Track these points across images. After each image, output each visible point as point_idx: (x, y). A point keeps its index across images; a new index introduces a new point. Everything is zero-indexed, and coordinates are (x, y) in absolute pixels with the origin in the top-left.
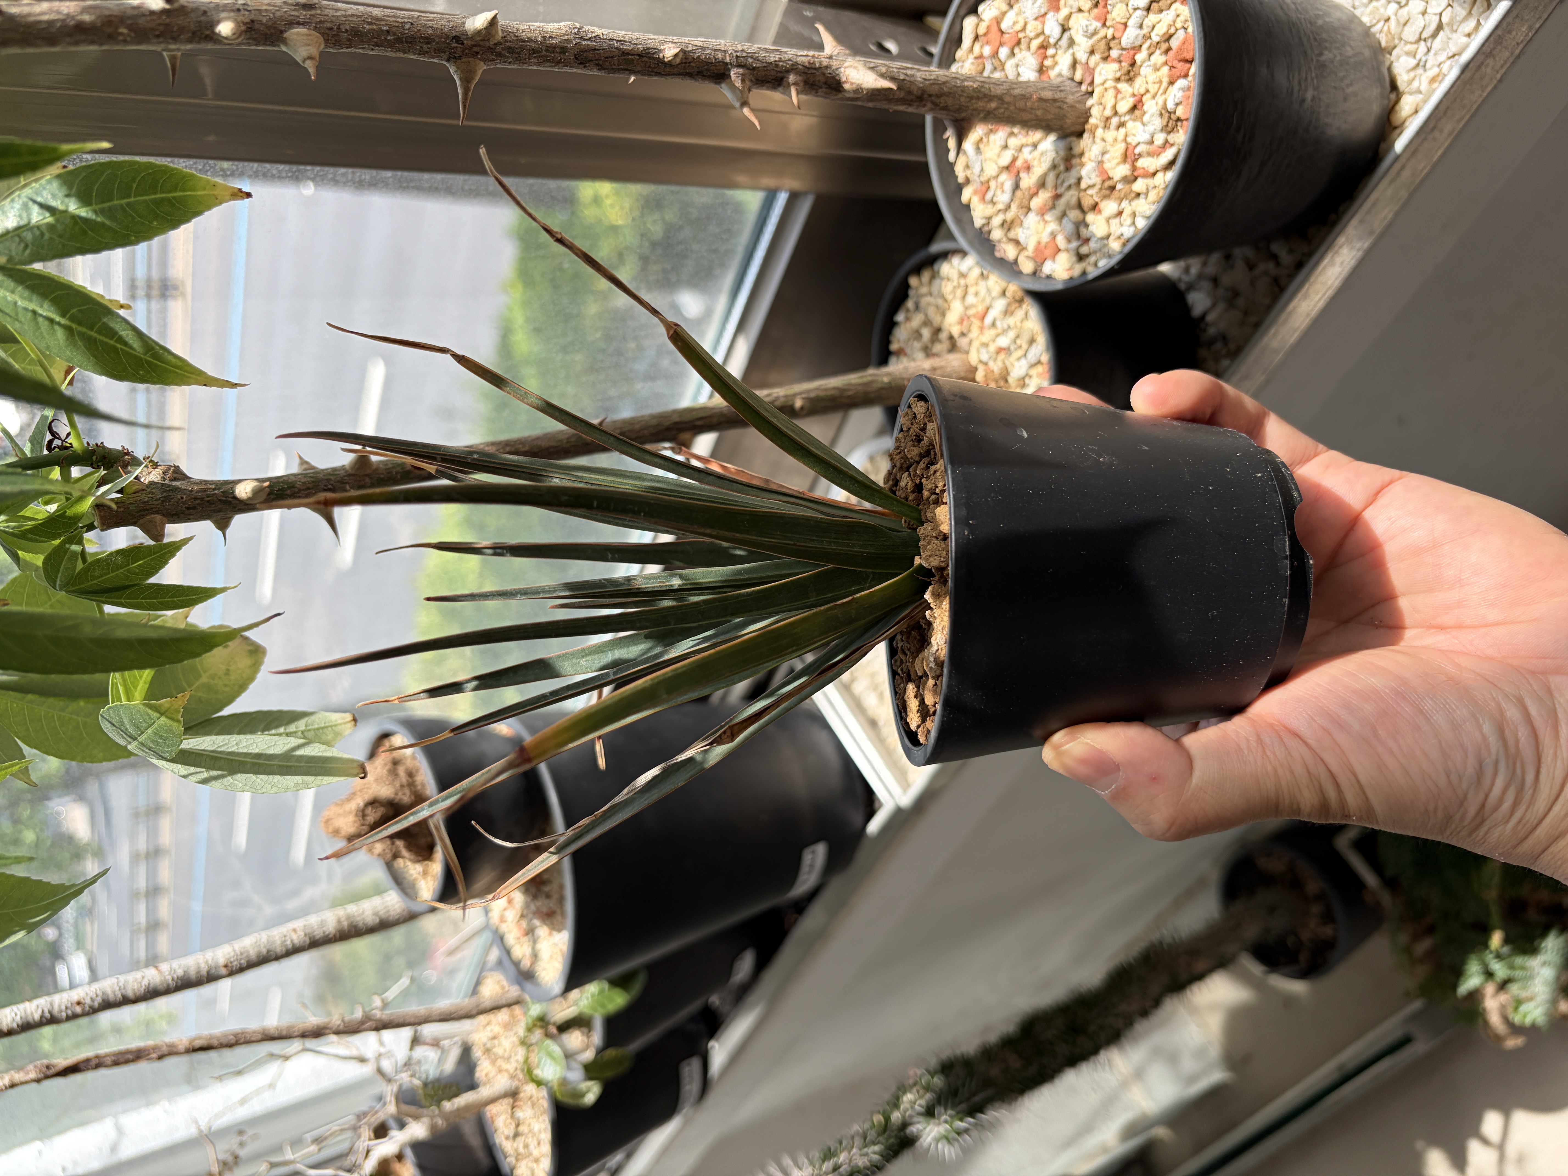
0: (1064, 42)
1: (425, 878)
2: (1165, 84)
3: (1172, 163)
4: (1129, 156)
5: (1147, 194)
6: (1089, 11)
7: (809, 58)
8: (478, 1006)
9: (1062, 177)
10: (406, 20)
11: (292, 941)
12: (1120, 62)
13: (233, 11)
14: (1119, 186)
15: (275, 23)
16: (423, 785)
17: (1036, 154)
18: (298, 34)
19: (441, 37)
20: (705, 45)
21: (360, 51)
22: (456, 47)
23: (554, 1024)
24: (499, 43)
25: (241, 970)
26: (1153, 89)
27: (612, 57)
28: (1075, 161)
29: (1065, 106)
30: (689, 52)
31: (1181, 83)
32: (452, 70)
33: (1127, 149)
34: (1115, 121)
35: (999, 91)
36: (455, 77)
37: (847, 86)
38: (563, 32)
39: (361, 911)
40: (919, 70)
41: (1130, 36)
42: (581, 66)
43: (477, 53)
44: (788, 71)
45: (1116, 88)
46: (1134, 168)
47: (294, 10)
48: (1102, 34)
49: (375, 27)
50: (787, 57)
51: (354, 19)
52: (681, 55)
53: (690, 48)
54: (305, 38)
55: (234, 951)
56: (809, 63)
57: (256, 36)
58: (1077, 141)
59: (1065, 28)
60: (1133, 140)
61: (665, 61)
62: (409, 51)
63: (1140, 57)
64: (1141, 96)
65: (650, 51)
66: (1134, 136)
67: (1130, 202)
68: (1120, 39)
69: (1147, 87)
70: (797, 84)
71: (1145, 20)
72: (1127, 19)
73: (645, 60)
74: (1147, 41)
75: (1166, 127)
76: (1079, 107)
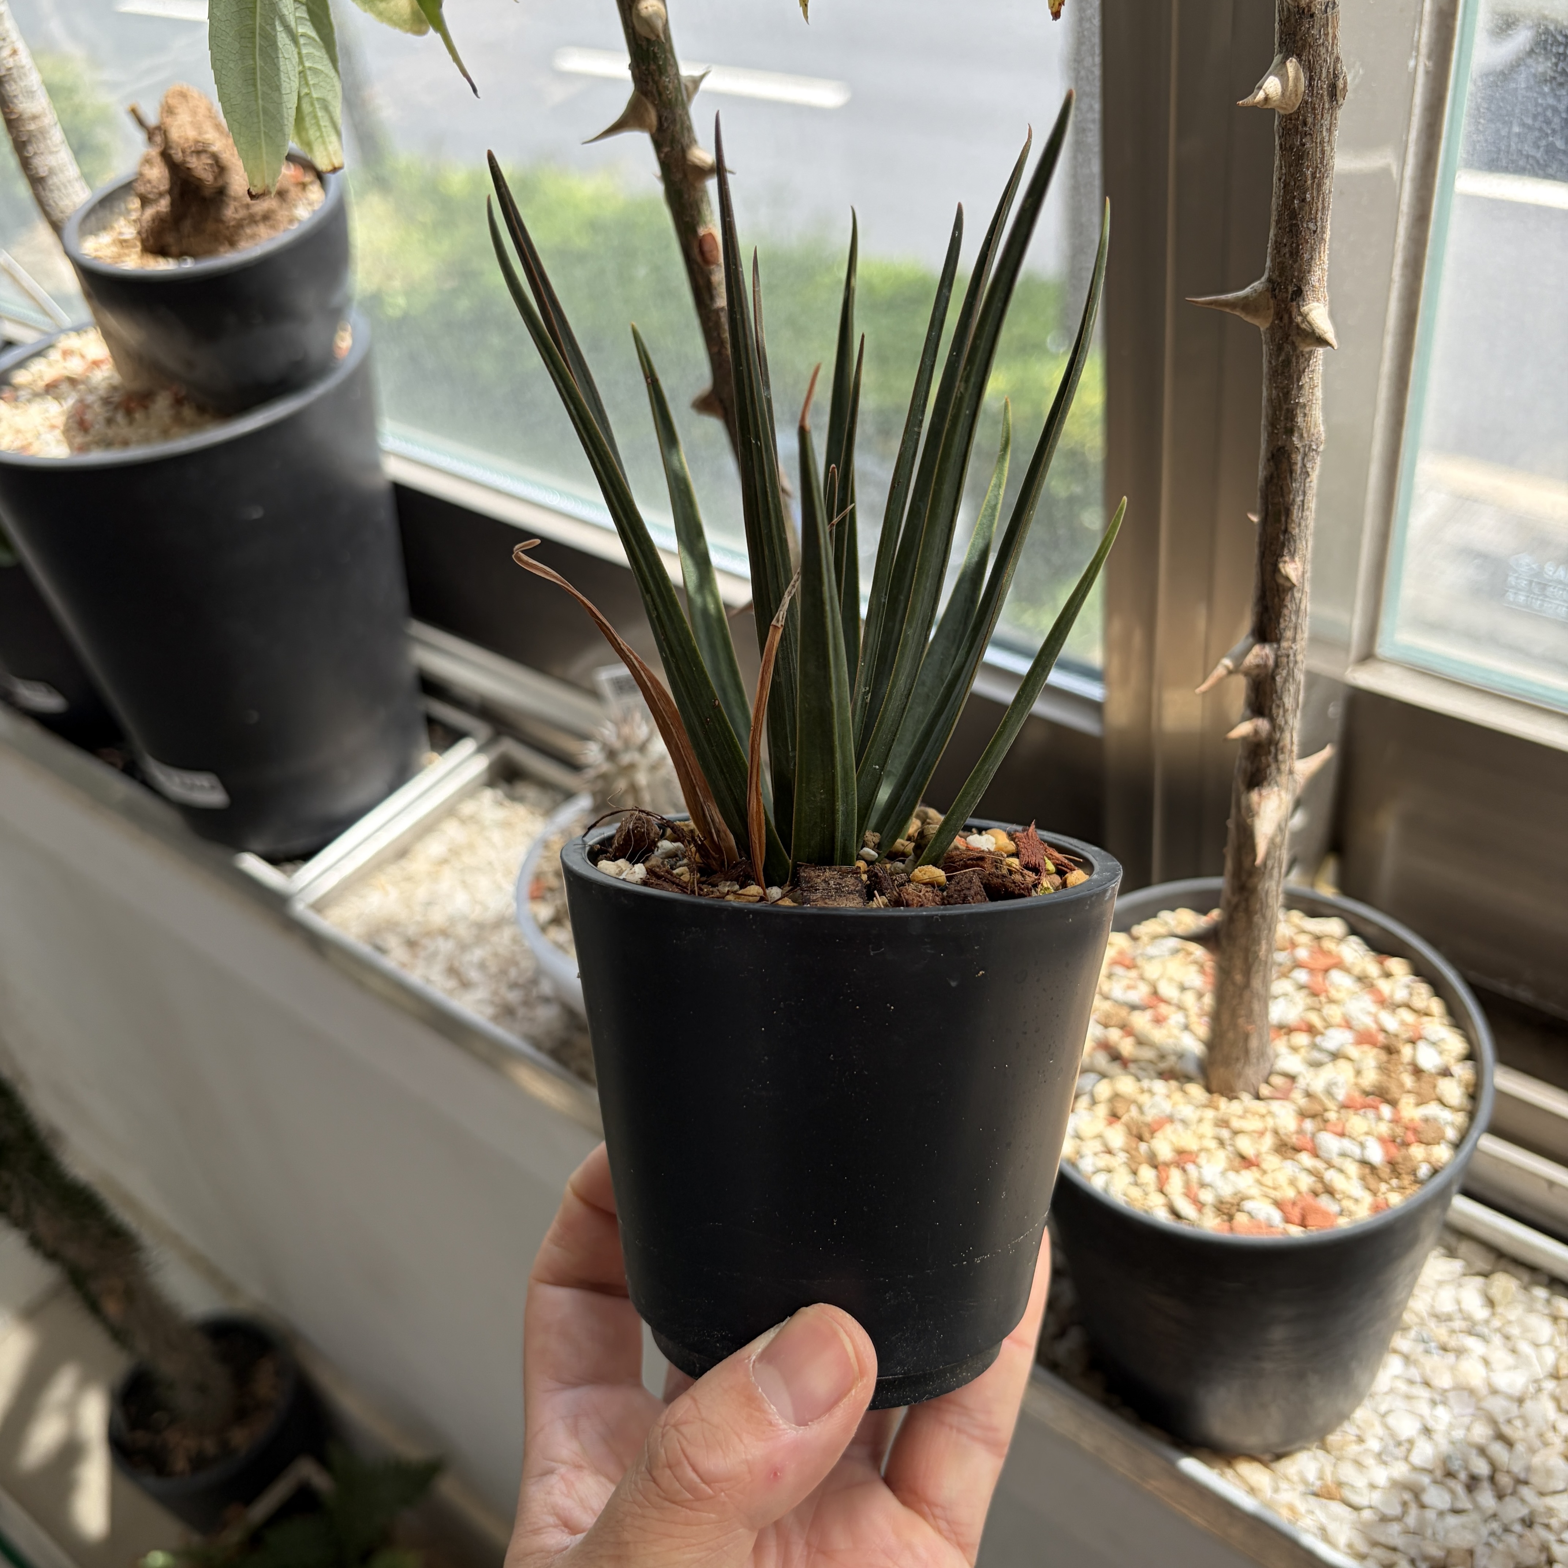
0: (1317, 1055)
1: (115, 244)
2: (1274, 1194)
3: (1176, 1214)
4: (1183, 1158)
5: (1136, 1184)
6: (1358, 1085)
7: (1289, 746)
9: (1152, 1067)
10: (1319, 224)
12: (1298, 1133)
14: (1143, 1147)
16: (252, 238)
17: (1176, 1032)
18: (1297, 77)
19: (1300, 271)
20: (1301, 614)
21: (1277, 163)
22: (1287, 292)
24: (1295, 348)
26: (1268, 1180)
27: (1282, 496)
28: (1173, 1084)
29: (1239, 1066)
30: (1293, 595)
31: (1276, 1216)
32: (1257, 285)
33: (1191, 1153)
34: (1225, 1134)
35: (1256, 983)
36: (1248, 290)
37: (1254, 796)
38: (1312, 430)
39: (53, 148)
41: (1330, 1143)
42: (1269, 455)
43: (1281, 319)
44: (1272, 720)
45: (1266, 1129)
46: (1167, 1165)
47: (1329, 72)
48: (1331, 1105)
49: (1309, 182)
50: (1290, 718)
52: (1288, 584)
53: (1297, 595)
54: (1292, 88)
56: (1282, 749)
57: (1293, 21)
58: (1199, 1084)
59: (1335, 1056)
60: (1202, 1159)
61: (1281, 565)
62: (1279, 228)
63: (1305, 1159)
64: (1258, 1166)
65: (1292, 543)
66: (1208, 1161)
67: (1125, 1163)
68: (1325, 1130)
69: (1269, 1171)
70: (1256, 732)
71: (1349, 1160)
72: (1350, 1137)
73: (1278, 537)
74: (1325, 1166)
75: (1221, 1202)
76: (1240, 1084)
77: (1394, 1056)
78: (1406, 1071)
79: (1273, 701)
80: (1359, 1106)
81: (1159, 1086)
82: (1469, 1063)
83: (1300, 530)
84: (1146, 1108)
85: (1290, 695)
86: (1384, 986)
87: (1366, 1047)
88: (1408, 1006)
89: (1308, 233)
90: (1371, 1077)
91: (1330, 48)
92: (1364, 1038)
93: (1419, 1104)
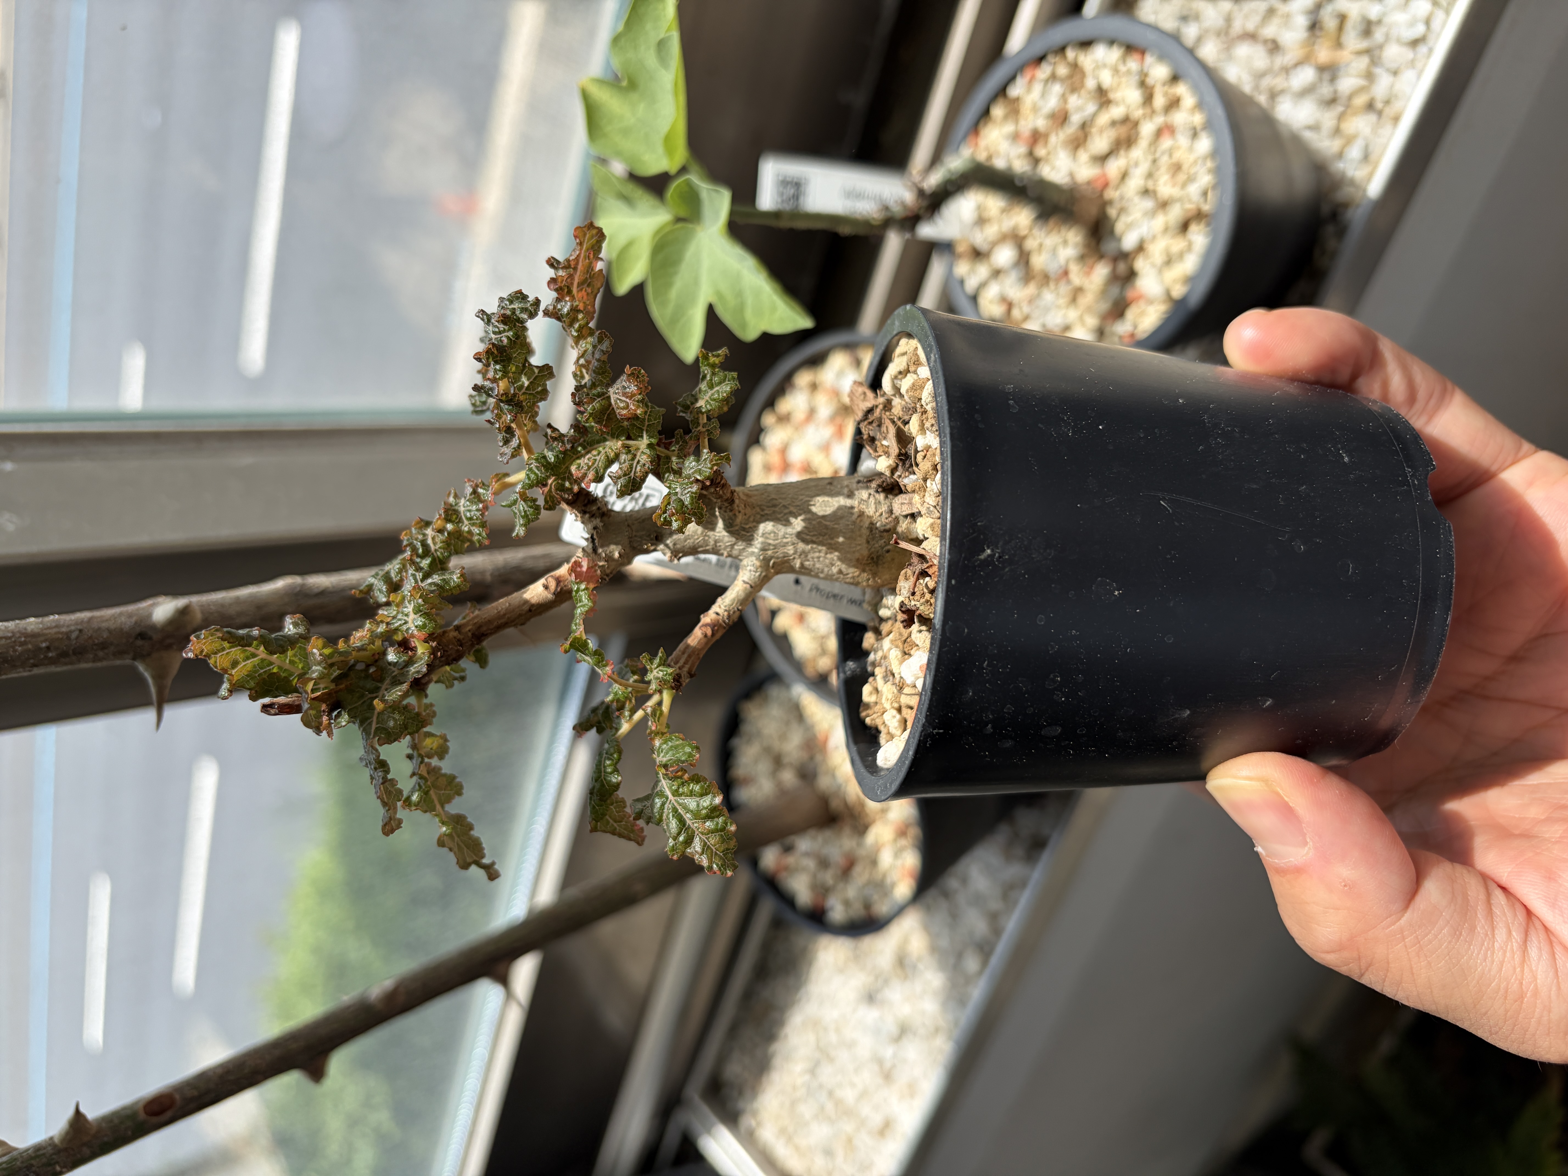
10: (73, 628)
19: (121, 637)
21: (13, 675)
22: (143, 644)
32: (141, 668)
36: (146, 674)
43: (171, 644)
62: (79, 661)
89: (82, 637)
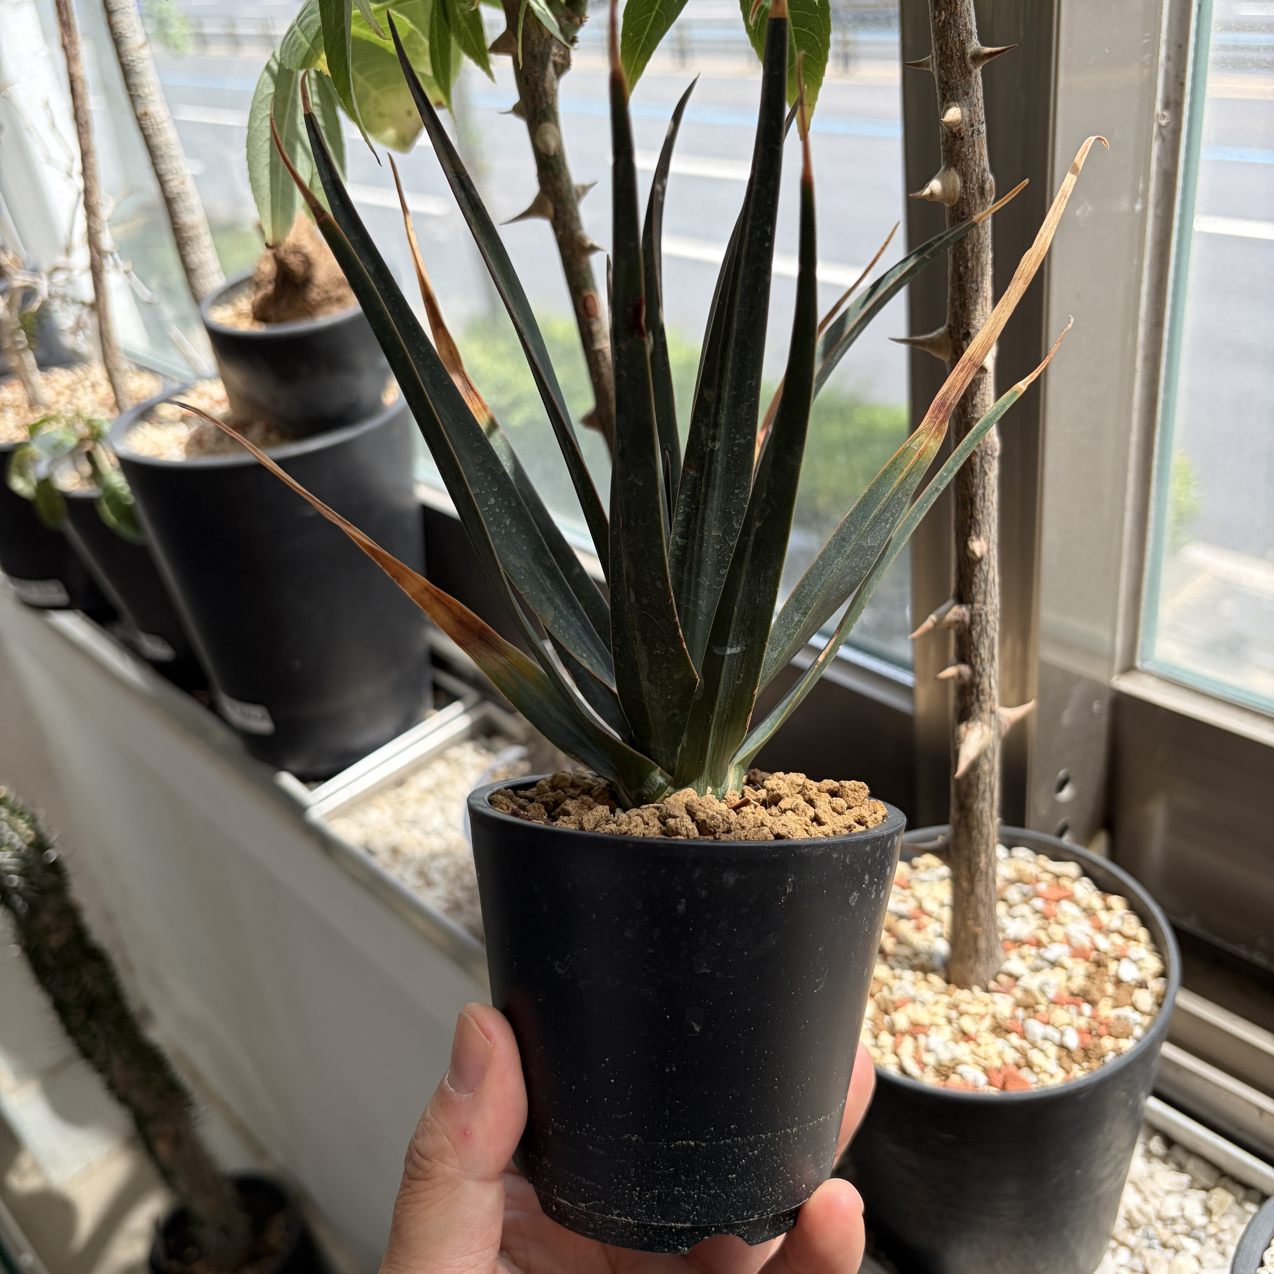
0: (1040, 963)
1: (235, 315)
2: (984, 1063)
3: (903, 1071)
4: (916, 1029)
5: (876, 1046)
6: (1067, 988)
7: (987, 690)
8: (117, 370)
9: (906, 961)
10: (980, 285)
11: (172, 180)
12: (1011, 1018)
13: (971, 120)
14: (887, 1018)
15: (963, 160)
16: (328, 313)
17: (931, 937)
18: (955, 181)
19: (967, 320)
20: (989, 583)
22: (959, 333)
23: (94, 448)
25: (142, 129)
27: (967, 489)
28: (920, 974)
29: (971, 962)
30: (981, 568)
31: (982, 1079)
32: (941, 330)
33: (923, 1026)
34: (954, 1014)
35: (980, 890)
36: (937, 333)
37: (963, 728)
38: (987, 439)
39: (203, 250)
40: (992, 805)
41: (1035, 1028)
44: (972, 667)
45: (987, 1014)
46: (903, 1034)
47: (978, 179)
48: (1042, 999)
49: (970, 255)
50: (987, 666)
51: (975, 236)
52: (976, 558)
53: (985, 568)
54: (951, 188)
55: (163, 122)
56: (982, 691)
57: (950, 143)
58: (940, 976)
59: (1054, 964)
60: (932, 1032)
61: (969, 543)
62: (954, 288)
63: (1014, 1038)
64: (974, 1040)
65: (977, 526)
66: (937, 1032)
67: (870, 1029)
68: (1034, 1018)
69: (983, 1045)
70: (960, 675)
71: (1050, 1043)
72: (1053, 1025)
73: (966, 522)
74: (1029, 1046)
75: (941, 1065)
76: (973, 978)
77: (1102, 969)
78: (1110, 981)
79: (971, 651)
80: (1064, 1002)
81: (908, 975)
82: (1162, 979)
83: (983, 517)
84: (894, 989)
85: (985, 648)
86: (1104, 917)
87: (1080, 960)
88: (1120, 933)
89: (972, 291)
90: (1079, 982)
91: (977, 162)
92: (1078, 953)
93: (1115, 1007)
